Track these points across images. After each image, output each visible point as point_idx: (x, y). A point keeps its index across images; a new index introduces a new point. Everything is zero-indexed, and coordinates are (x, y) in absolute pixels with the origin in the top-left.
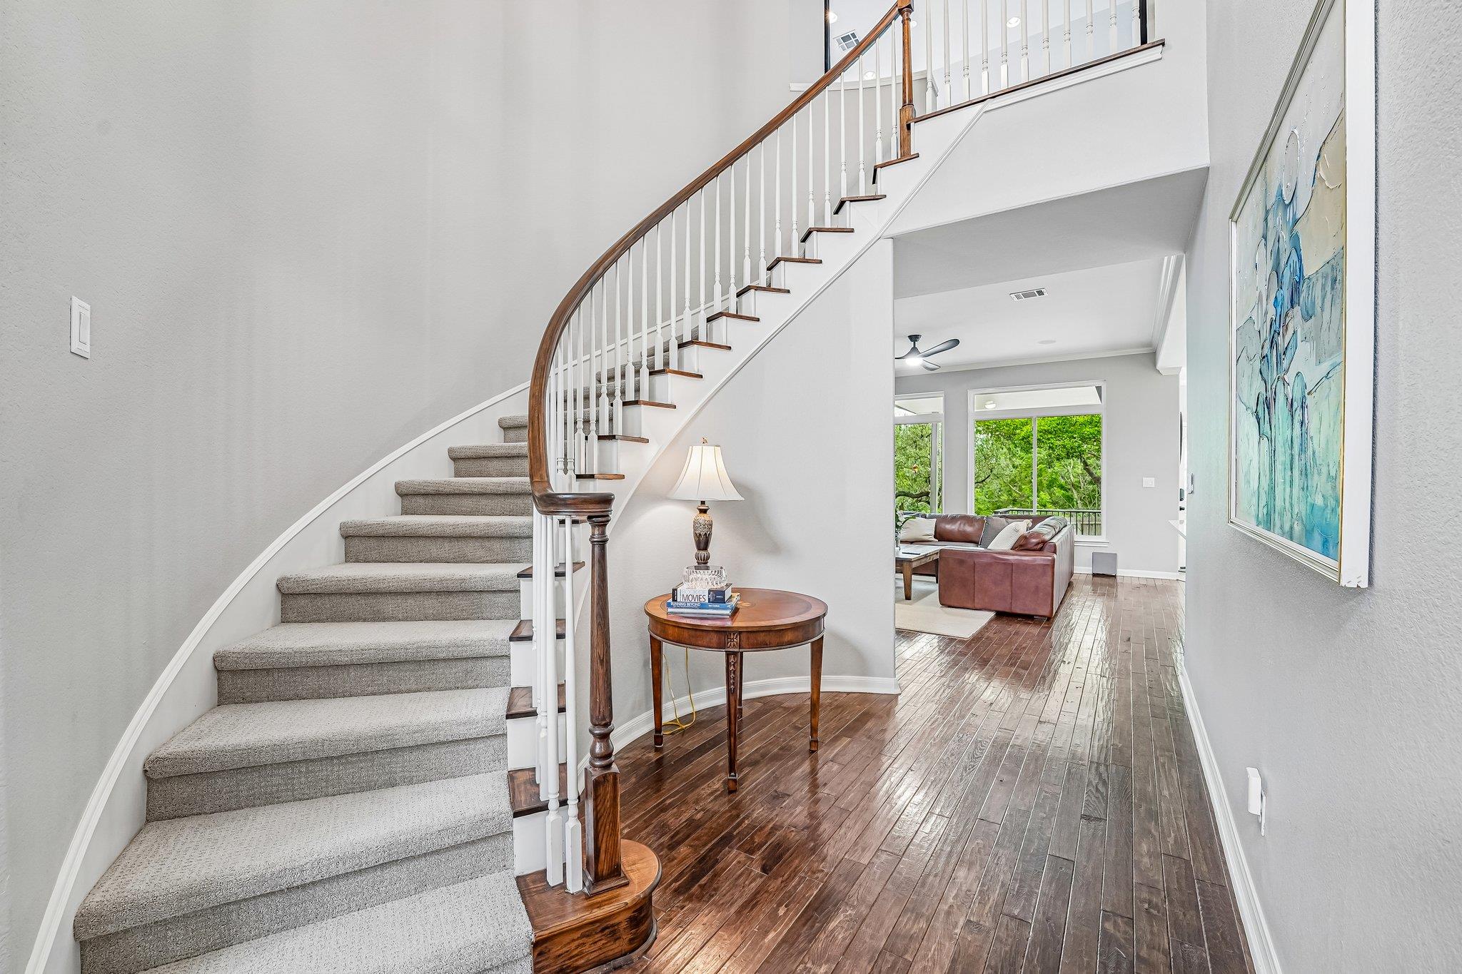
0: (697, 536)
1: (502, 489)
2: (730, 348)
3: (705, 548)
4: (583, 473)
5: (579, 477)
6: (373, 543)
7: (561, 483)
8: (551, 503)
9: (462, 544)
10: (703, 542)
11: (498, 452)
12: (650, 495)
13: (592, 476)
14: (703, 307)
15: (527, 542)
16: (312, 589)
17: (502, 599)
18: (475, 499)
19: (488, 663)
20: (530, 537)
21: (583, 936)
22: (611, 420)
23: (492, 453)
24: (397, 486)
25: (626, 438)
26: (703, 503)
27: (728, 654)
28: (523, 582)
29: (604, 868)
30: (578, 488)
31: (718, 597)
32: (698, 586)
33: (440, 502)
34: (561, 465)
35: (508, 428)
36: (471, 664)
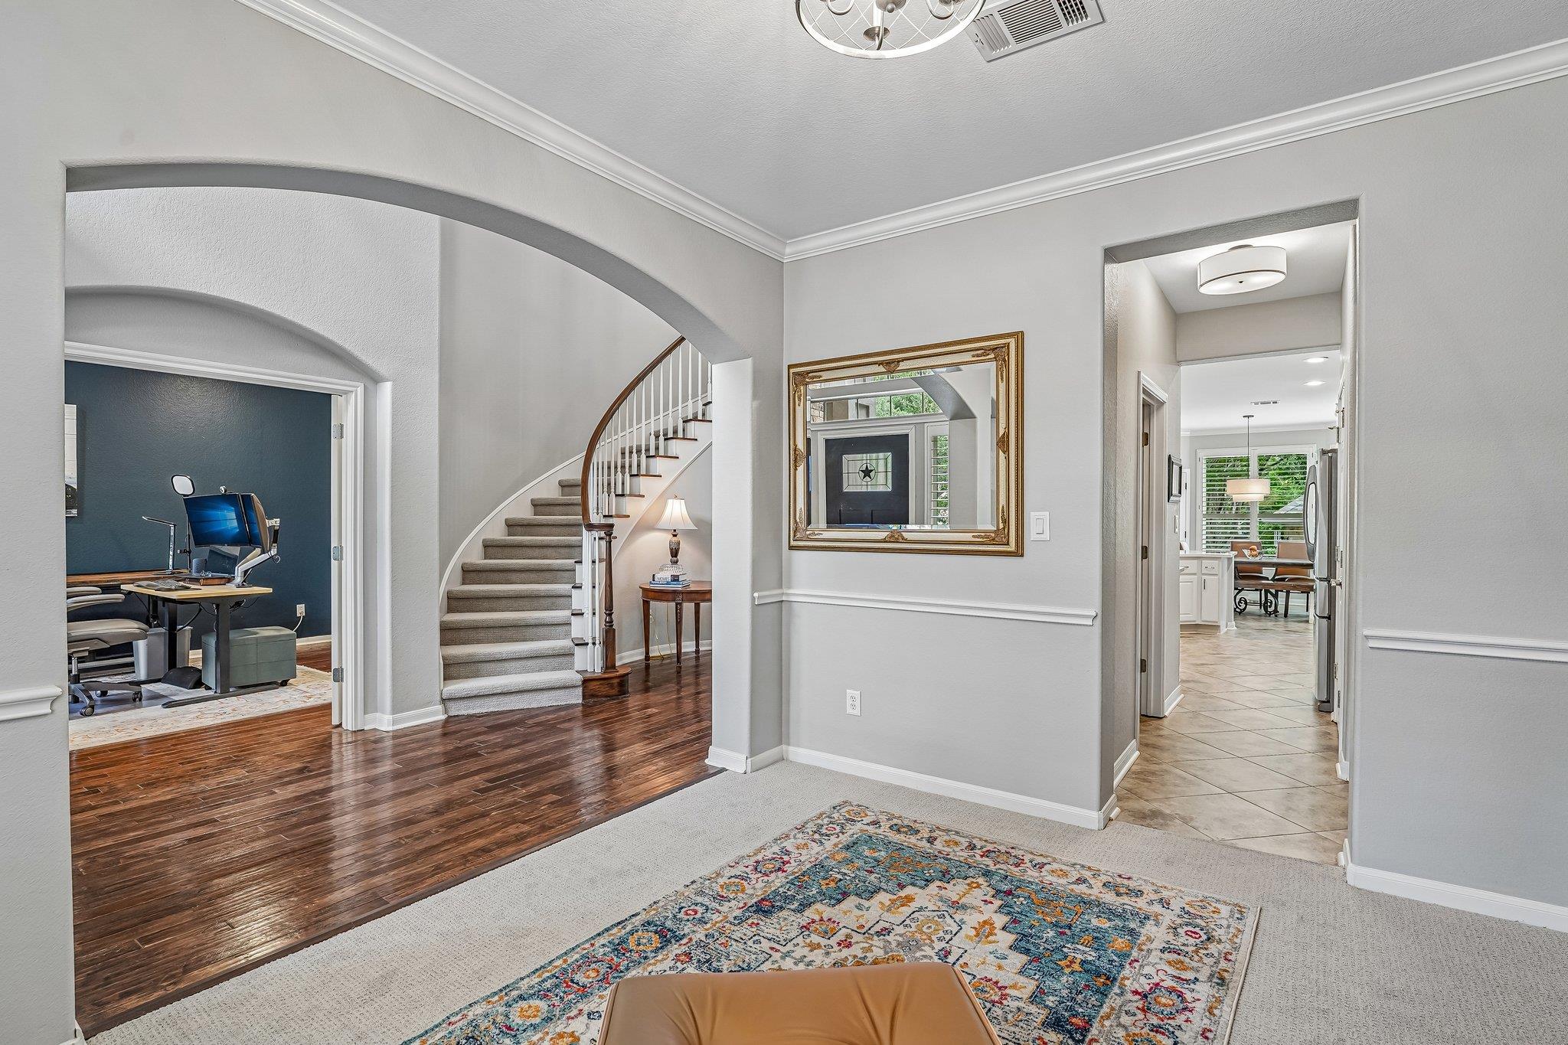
0: (671, 549)
1: (564, 522)
2: (696, 440)
3: (676, 557)
4: (607, 514)
5: (605, 516)
6: (500, 550)
7: (595, 519)
8: (591, 527)
9: (545, 550)
10: (675, 553)
11: (559, 502)
12: (645, 526)
13: (611, 516)
14: (700, 398)
15: (578, 549)
16: (478, 568)
17: (567, 574)
18: (549, 528)
19: (562, 599)
20: (581, 546)
21: (600, 684)
22: (623, 484)
23: (557, 502)
24: (506, 520)
25: (631, 495)
26: (675, 531)
27: (677, 604)
28: (578, 566)
29: (609, 665)
30: (603, 521)
31: (675, 579)
32: (666, 575)
33: (528, 529)
34: (595, 511)
35: (564, 486)
36: (554, 599)
